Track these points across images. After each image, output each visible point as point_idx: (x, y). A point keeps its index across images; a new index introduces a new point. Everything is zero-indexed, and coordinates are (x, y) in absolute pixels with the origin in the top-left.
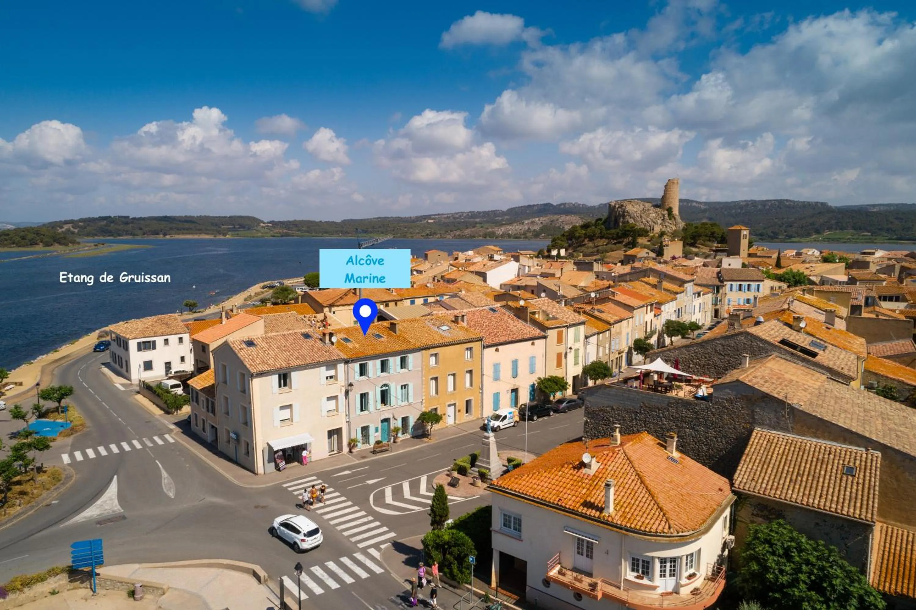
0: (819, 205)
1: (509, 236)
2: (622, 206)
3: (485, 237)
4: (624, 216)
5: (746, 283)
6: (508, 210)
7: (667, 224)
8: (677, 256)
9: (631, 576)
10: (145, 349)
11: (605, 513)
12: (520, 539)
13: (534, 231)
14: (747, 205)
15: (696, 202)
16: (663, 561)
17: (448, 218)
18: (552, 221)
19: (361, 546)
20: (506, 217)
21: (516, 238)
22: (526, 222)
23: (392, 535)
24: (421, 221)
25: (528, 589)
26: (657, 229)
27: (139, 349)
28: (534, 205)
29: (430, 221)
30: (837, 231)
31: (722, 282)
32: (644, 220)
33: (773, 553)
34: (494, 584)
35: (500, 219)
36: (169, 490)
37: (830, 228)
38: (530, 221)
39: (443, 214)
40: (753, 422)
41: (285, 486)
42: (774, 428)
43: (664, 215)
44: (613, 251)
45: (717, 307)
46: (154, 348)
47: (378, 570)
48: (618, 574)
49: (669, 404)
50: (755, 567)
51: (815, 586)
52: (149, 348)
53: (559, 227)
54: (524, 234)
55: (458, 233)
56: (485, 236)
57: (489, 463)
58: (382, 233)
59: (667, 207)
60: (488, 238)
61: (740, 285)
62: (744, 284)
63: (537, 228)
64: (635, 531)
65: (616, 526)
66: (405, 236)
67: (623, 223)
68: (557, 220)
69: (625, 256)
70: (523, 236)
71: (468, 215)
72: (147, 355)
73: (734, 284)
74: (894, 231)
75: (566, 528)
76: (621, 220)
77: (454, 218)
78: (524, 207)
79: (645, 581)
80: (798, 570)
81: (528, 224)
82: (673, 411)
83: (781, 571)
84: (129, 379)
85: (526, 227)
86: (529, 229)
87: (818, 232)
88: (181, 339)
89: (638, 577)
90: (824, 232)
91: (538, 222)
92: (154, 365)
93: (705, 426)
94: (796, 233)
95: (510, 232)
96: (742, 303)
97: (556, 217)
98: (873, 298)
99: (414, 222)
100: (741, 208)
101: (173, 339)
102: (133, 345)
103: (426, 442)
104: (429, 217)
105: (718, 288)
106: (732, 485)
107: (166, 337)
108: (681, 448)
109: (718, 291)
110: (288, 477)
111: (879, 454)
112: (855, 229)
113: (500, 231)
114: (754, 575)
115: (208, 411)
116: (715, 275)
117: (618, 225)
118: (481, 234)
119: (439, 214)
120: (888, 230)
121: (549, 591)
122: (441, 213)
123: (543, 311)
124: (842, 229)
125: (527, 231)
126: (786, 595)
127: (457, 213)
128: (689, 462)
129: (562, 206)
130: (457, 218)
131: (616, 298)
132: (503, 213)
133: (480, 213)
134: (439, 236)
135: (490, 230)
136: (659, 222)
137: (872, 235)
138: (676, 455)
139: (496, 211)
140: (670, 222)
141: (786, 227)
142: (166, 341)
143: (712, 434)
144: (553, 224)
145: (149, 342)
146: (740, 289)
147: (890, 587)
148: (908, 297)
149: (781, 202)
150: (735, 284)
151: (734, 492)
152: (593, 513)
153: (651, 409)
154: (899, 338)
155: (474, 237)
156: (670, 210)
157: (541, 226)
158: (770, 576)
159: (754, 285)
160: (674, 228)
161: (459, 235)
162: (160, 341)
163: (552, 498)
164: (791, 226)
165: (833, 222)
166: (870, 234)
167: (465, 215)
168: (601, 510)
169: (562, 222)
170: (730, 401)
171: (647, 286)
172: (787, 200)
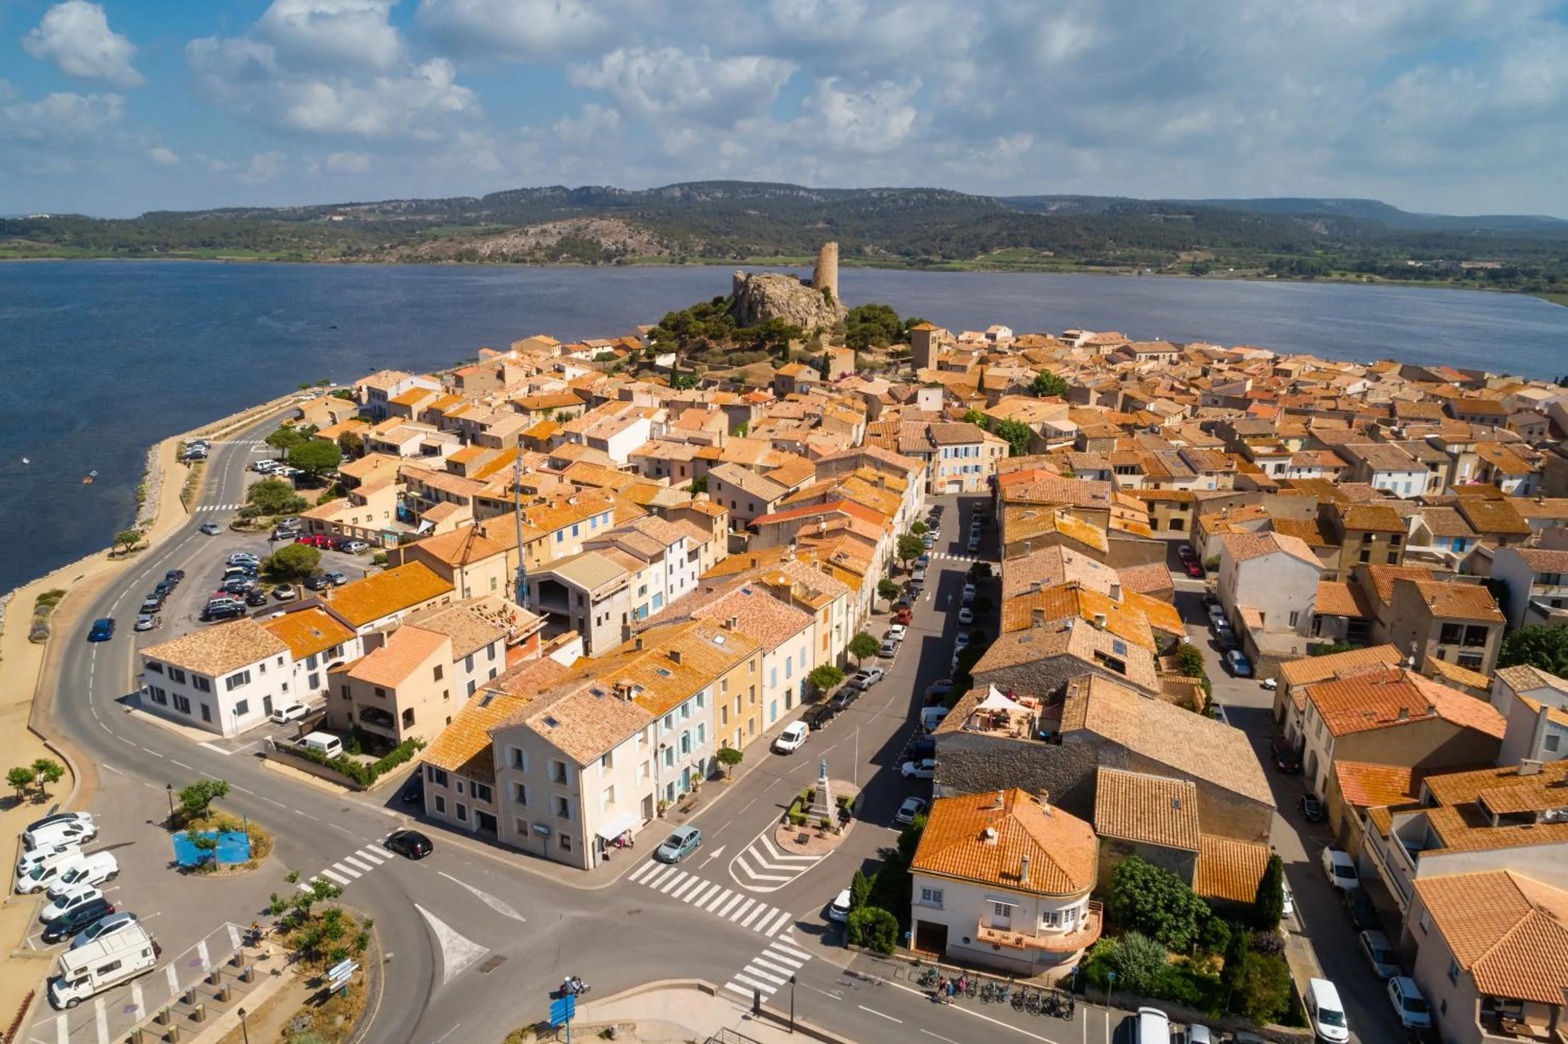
0: (983, 201)
1: (504, 257)
2: (759, 286)
3: (460, 261)
4: (763, 304)
5: (963, 447)
6: (486, 197)
7: (824, 314)
8: (847, 373)
9: (1043, 926)
10: (236, 685)
11: (1023, 882)
12: (941, 908)
13: (548, 247)
14: (881, 199)
15: (805, 189)
16: (1067, 911)
17: (372, 211)
18: (578, 229)
19: (770, 933)
20: (485, 213)
21: (517, 261)
22: (532, 231)
23: (787, 916)
24: (317, 218)
25: (948, 947)
26: (812, 322)
27: (230, 688)
28: (533, 190)
29: (336, 218)
30: (1011, 249)
31: (934, 446)
32: (792, 310)
33: (1136, 887)
34: (913, 947)
35: (474, 215)
36: (507, 911)
37: (1000, 245)
38: (538, 229)
39: (359, 204)
40: (1097, 761)
41: (633, 878)
42: (1114, 766)
43: (819, 300)
44: (753, 362)
45: (930, 479)
46: (248, 681)
47: (807, 957)
48: (1034, 926)
49: (1022, 748)
50: (1126, 901)
51: (1168, 908)
52: (242, 682)
53: (590, 241)
54: (531, 254)
55: (406, 251)
56: (459, 257)
57: (826, 809)
58: (247, 247)
59: (822, 286)
60: (465, 261)
61: (956, 450)
62: (961, 448)
63: (552, 241)
64: (1049, 894)
65: (1034, 892)
66: (299, 257)
67: (762, 313)
68: (586, 228)
69: (777, 376)
70: (528, 258)
71: (410, 206)
72: (240, 693)
73: (949, 448)
74: (1083, 250)
75: (987, 897)
76: (760, 309)
77: (385, 212)
78: (516, 191)
79: (1055, 929)
80: (1156, 899)
81: (535, 235)
82: (1026, 754)
83: (1146, 902)
84: (220, 733)
85: (533, 241)
86: (538, 243)
87: (985, 250)
88: (280, 660)
89: (1049, 926)
90: (992, 250)
91: (555, 231)
92: (250, 706)
93: (1055, 766)
94: (956, 251)
95: (505, 250)
96: (958, 472)
97: (583, 222)
98: (1109, 471)
99: (301, 219)
100: (874, 202)
101: (271, 662)
102: (220, 684)
103: (728, 785)
104: (333, 209)
105: (929, 456)
106: (1095, 830)
107: (261, 662)
108: (1050, 802)
109: (930, 459)
110: (624, 867)
111: (1193, 784)
112: (1033, 246)
113: (486, 248)
114: (1125, 906)
115: (474, 795)
116: (924, 435)
117: (756, 316)
118: (452, 253)
119: (351, 205)
120: (1075, 248)
121: (998, 952)
122: (355, 201)
123: (801, 583)
124: (1016, 245)
125: (535, 248)
126: (1149, 918)
127: (389, 202)
128: (1059, 812)
129: (585, 193)
130: (389, 212)
131: (854, 529)
132: (476, 205)
133: (432, 202)
134: (368, 257)
135: (467, 246)
136: (814, 310)
137: (1055, 256)
138: (1048, 808)
139: (464, 198)
140: (828, 309)
141: (942, 240)
142: (263, 667)
143: (1060, 772)
144: (581, 237)
145: (240, 674)
146: (956, 455)
147: (1207, 892)
148: (1145, 468)
149: (930, 192)
150: (951, 449)
151: (1098, 836)
152: (1012, 883)
153: (1005, 752)
154: (1153, 561)
155: (439, 259)
156: (826, 291)
157: (560, 238)
158: (1139, 907)
159: (972, 448)
160: (834, 320)
161: (409, 256)
162: (254, 669)
163: (972, 873)
164: (948, 240)
165: (1005, 233)
166: (1052, 254)
167: (404, 205)
168: (1018, 879)
169: (596, 230)
170: (1078, 745)
171: (865, 483)
172: (941, 192)
